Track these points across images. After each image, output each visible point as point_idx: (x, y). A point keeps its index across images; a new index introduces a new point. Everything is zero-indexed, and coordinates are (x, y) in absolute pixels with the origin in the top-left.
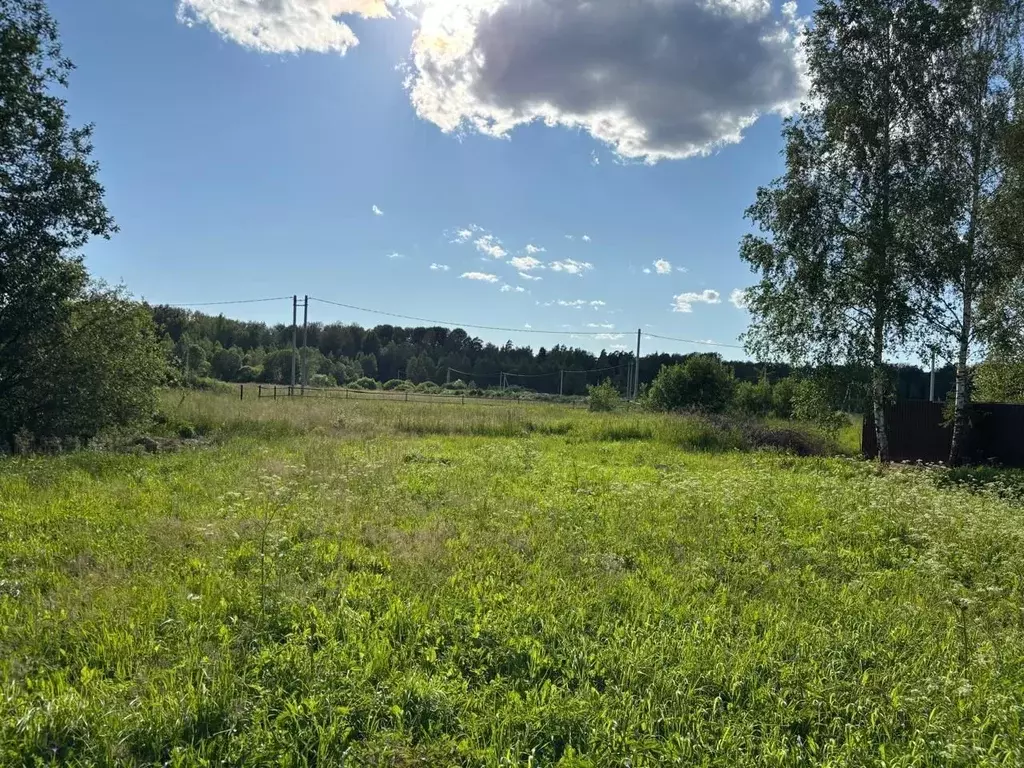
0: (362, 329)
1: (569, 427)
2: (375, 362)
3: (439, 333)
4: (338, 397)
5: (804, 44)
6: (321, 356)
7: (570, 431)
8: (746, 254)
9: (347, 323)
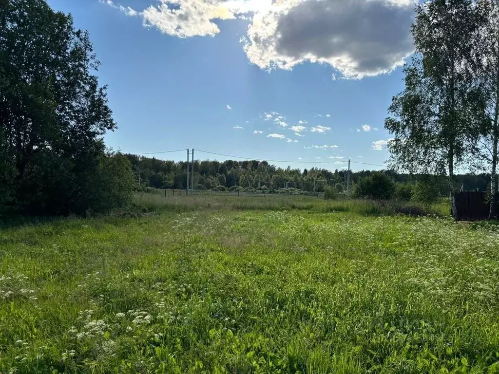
0: (219, 162)
1: (312, 207)
2: (225, 178)
3: (255, 163)
4: (208, 195)
5: (412, 31)
6: (200, 176)
7: (313, 209)
8: (387, 126)
9: (211, 160)
